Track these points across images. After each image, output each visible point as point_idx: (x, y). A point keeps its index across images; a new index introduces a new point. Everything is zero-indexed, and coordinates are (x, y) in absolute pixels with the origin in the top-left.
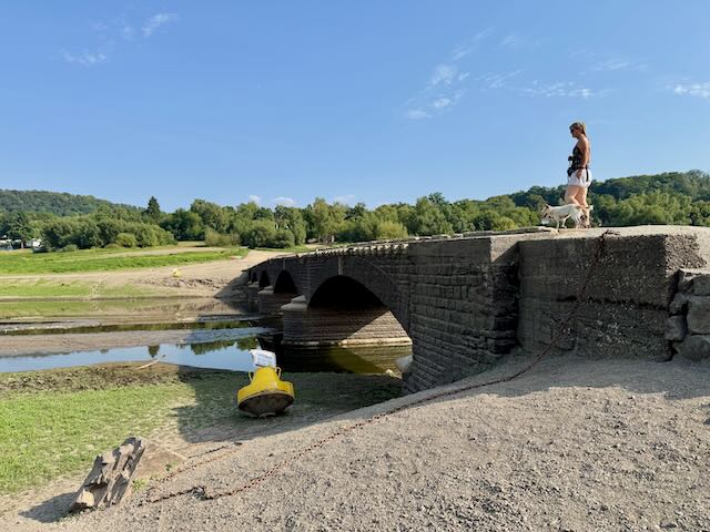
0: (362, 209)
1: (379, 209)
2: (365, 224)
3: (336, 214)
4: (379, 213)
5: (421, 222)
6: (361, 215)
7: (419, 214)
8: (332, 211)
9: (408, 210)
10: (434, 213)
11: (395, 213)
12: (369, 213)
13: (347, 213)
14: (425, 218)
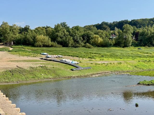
0: (28, 29)
1: (36, 29)
2: (29, 36)
3: (14, 31)
4: (36, 30)
5: (57, 36)
6: (27, 31)
7: (56, 32)
8: (12, 29)
9: (51, 30)
10: (64, 32)
11: (45, 31)
12: (32, 31)
13: (20, 30)
14: (60, 34)
